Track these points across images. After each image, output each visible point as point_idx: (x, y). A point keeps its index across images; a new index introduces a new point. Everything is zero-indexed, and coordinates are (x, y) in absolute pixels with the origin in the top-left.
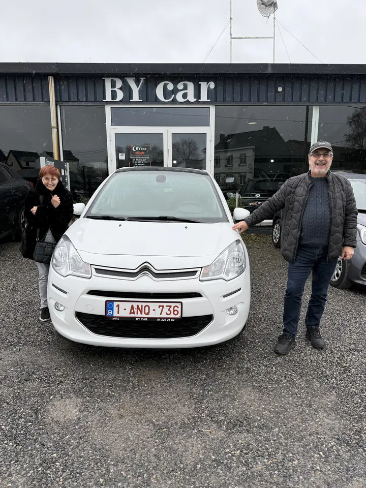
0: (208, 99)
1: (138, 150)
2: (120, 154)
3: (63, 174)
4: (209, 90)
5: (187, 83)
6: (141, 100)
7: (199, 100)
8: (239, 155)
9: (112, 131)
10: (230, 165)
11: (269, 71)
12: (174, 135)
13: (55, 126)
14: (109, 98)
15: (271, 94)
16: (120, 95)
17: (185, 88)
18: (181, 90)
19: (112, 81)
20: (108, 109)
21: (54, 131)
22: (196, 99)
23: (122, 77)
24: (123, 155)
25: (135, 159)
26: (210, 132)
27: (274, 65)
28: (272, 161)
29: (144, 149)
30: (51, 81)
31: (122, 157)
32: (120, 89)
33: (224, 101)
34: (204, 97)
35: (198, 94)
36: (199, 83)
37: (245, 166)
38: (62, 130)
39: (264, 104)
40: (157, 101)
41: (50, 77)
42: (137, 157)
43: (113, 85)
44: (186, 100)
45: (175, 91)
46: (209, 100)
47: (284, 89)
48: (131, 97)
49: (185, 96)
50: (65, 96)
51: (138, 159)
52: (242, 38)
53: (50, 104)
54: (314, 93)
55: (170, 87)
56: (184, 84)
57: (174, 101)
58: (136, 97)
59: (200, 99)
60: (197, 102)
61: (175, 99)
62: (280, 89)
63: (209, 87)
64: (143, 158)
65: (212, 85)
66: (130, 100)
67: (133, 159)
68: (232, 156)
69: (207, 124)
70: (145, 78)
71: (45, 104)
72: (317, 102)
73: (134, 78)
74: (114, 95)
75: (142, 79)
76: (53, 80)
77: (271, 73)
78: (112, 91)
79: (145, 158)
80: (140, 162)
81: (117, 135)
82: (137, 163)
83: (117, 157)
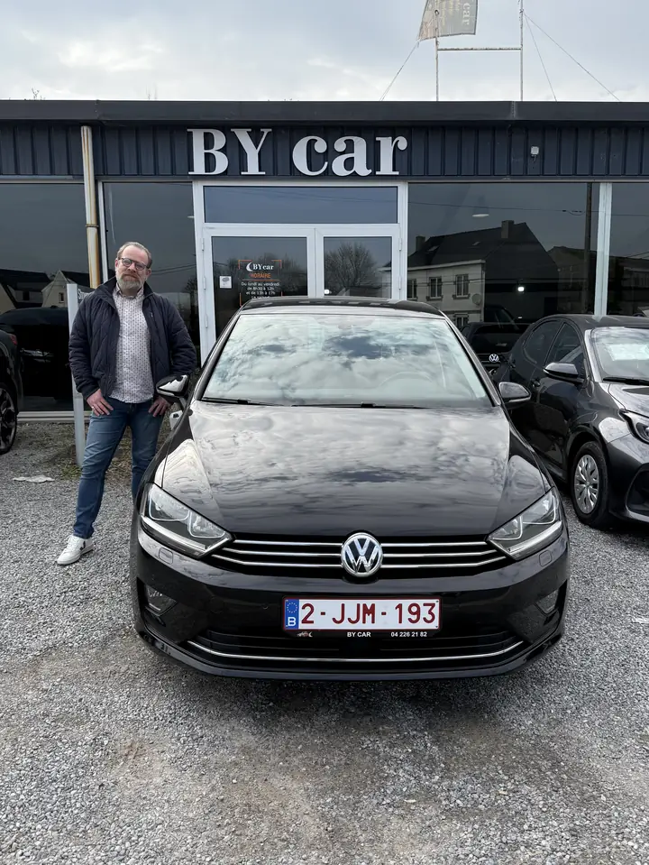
0: (394, 170)
1: (257, 271)
2: (221, 278)
4: (396, 152)
5: (354, 139)
6: (264, 173)
7: (377, 173)
8: (453, 278)
9: (205, 233)
10: (437, 297)
11: (514, 116)
12: (328, 241)
13: (94, 222)
14: (199, 167)
15: (518, 161)
16: (222, 163)
17: (350, 147)
18: (342, 153)
19: (206, 134)
20: (198, 190)
21: (91, 233)
22: (370, 171)
23: (226, 128)
24: (228, 280)
25: (252, 287)
26: (398, 235)
27: (521, 104)
28: (521, 289)
29: (268, 268)
30: (86, 133)
31: (226, 283)
32: (223, 150)
33: (426, 174)
34: (386, 167)
35: (374, 160)
36: (377, 139)
37: (468, 298)
38: (106, 231)
39: (504, 180)
40: (294, 173)
41: (85, 128)
42: (255, 284)
43: (209, 142)
44: (352, 171)
45: (330, 154)
46: (397, 173)
47: (542, 151)
48: (243, 166)
49: (349, 164)
50: (113, 166)
51: (257, 286)
52: (458, 49)
53: (83, 179)
54: (601, 156)
55: (321, 146)
56: (345, 141)
57: (329, 174)
58: (253, 167)
59: (379, 170)
60: (372, 177)
61: (330, 167)
62: (535, 151)
63: (396, 147)
64: (267, 284)
65: (403, 143)
66: (242, 173)
67: (247, 286)
68: (440, 280)
69: (393, 219)
70: (271, 130)
71: (74, 179)
72: (607, 175)
73: (250, 130)
74: (210, 161)
75: (266, 131)
76: (90, 134)
77: (517, 119)
78: (206, 154)
79: (272, 284)
80: (262, 293)
81: (215, 240)
82: (256, 295)
83: (216, 283)
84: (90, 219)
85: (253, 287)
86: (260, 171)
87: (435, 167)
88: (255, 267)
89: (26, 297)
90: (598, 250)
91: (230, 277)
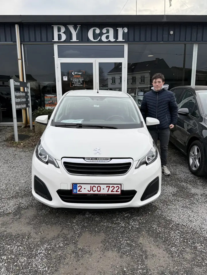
1: (76, 75)
2: (64, 77)
3: (26, 91)
4: (124, 33)
5: (109, 28)
6: (78, 41)
8: (140, 77)
9: (58, 61)
10: (134, 83)
11: (165, 20)
12: (100, 64)
14: (56, 39)
15: (166, 36)
16: (64, 37)
17: (108, 32)
18: (105, 33)
19: (58, 27)
20: (56, 47)
21: (20, 61)
22: (115, 40)
23: (65, 25)
26: (124, 61)
29: (80, 73)
30: (17, 27)
31: (65, 79)
32: (64, 33)
33: (134, 41)
34: (120, 38)
35: (116, 36)
36: (117, 28)
37: (144, 83)
38: (25, 61)
39: (161, 43)
40: (88, 41)
41: (17, 25)
42: (75, 79)
43: (59, 30)
44: (109, 40)
45: (101, 34)
46: (124, 40)
47: (174, 33)
48: (71, 38)
49: (107, 37)
50: (26, 38)
51: (76, 80)
53: (16, 43)
54: (194, 35)
55: (98, 31)
56: (107, 29)
57: (101, 41)
58: (74, 39)
59: (118, 39)
60: (115, 42)
61: (101, 39)
62: (172, 33)
63: (124, 32)
64: (79, 79)
65: (126, 30)
66: (71, 41)
67: (73, 80)
68: (135, 77)
69: (123, 56)
70: (80, 25)
71: (13, 43)
72: (196, 41)
73: (73, 25)
74: (60, 37)
76: (18, 27)
78: (58, 34)
79: (81, 79)
80: (78, 82)
81: (62, 64)
82: (76, 83)
83: (62, 79)
84: (19, 57)
87: (137, 39)
88: (75, 73)
91: (67, 77)
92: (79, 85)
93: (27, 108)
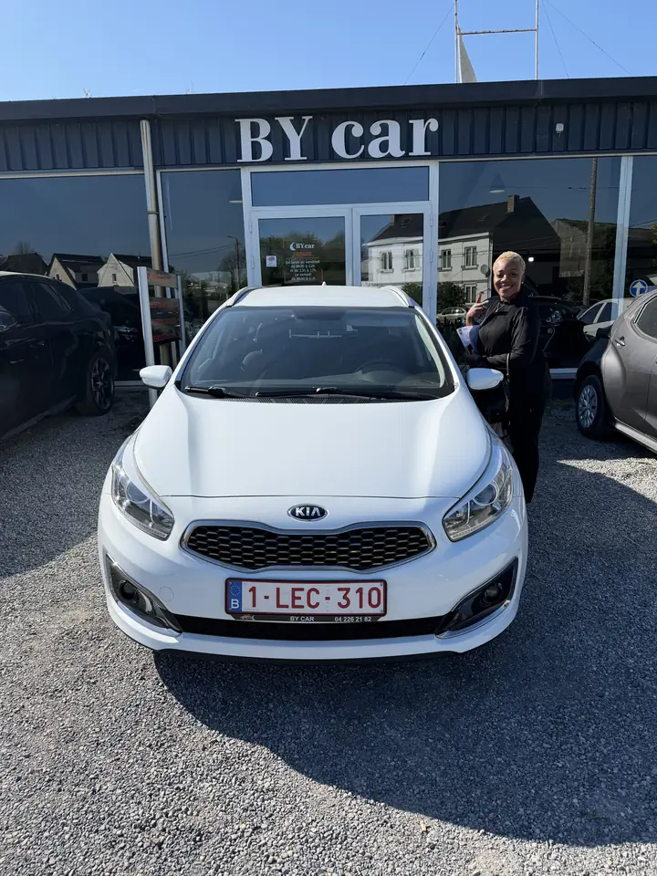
0: (426, 151)
1: (298, 250)
2: (268, 257)
4: (428, 134)
5: (388, 122)
6: (305, 158)
7: (410, 154)
9: (253, 216)
11: (541, 94)
12: (364, 219)
13: (154, 210)
14: (247, 155)
15: (543, 138)
16: (267, 150)
17: (385, 132)
18: (378, 137)
19: (251, 123)
20: (245, 175)
21: (152, 218)
22: (404, 152)
23: (270, 118)
24: (273, 259)
26: (429, 211)
29: (310, 247)
30: (145, 127)
31: (272, 262)
32: (268, 138)
33: (456, 153)
34: (419, 147)
35: (407, 142)
36: (411, 122)
38: (165, 217)
39: (530, 157)
40: (333, 157)
41: (144, 122)
42: (298, 262)
43: (255, 131)
44: (387, 153)
45: (367, 138)
46: (429, 153)
47: (566, 127)
48: (286, 152)
49: (384, 147)
51: (300, 264)
53: (143, 170)
54: (623, 131)
55: (358, 131)
56: (382, 125)
57: (365, 157)
58: (295, 153)
59: (412, 151)
60: (406, 157)
61: (366, 148)
62: (560, 128)
63: (428, 128)
64: (308, 262)
65: (434, 125)
66: (286, 159)
67: (291, 265)
69: (426, 197)
70: (311, 117)
71: (136, 170)
72: (629, 148)
73: (293, 118)
74: (256, 149)
75: (307, 118)
76: (148, 127)
77: (544, 97)
78: (252, 142)
79: (313, 262)
80: (304, 270)
81: (263, 223)
82: (299, 273)
83: (263, 262)
84: (151, 206)
85: (295, 264)
86: (302, 156)
87: (465, 147)
88: (298, 246)
89: (85, 277)
90: (618, 223)
91: (275, 257)
92: (308, 277)
93: (173, 344)
